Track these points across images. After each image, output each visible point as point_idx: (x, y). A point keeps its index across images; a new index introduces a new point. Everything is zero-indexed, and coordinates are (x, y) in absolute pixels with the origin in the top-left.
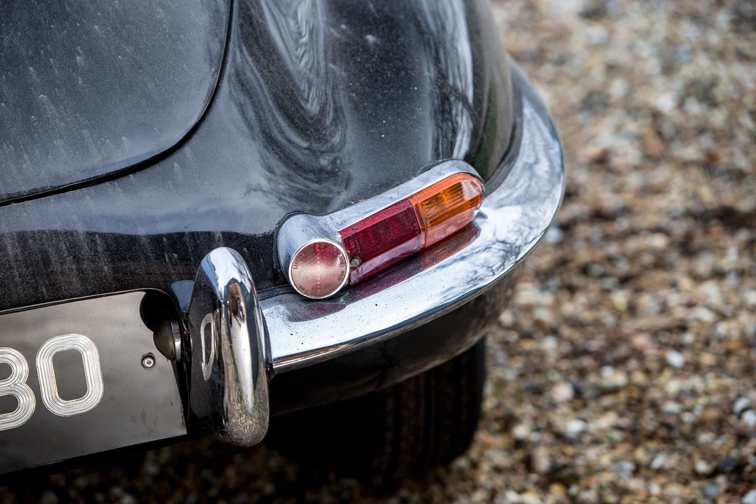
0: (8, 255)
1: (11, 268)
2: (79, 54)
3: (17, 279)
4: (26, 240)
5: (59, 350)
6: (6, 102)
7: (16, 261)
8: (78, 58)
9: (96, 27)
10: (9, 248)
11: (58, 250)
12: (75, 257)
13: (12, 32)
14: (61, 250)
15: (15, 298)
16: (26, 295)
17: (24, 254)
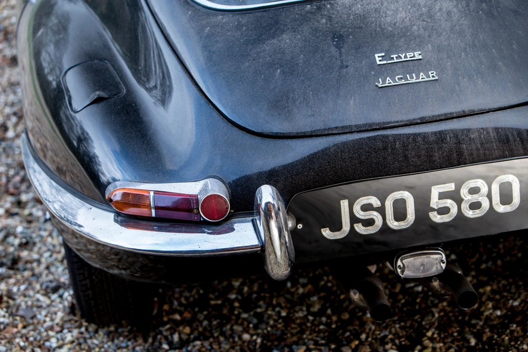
0: (491, 136)
1: (492, 142)
2: (514, 44)
3: (495, 147)
4: (498, 129)
5: (503, 181)
6: (484, 65)
7: (494, 139)
8: (514, 46)
9: (520, 32)
10: (491, 133)
11: (513, 135)
12: (520, 138)
13: (483, 33)
14: (514, 135)
15: (494, 156)
16: (499, 155)
17: (497, 136)
